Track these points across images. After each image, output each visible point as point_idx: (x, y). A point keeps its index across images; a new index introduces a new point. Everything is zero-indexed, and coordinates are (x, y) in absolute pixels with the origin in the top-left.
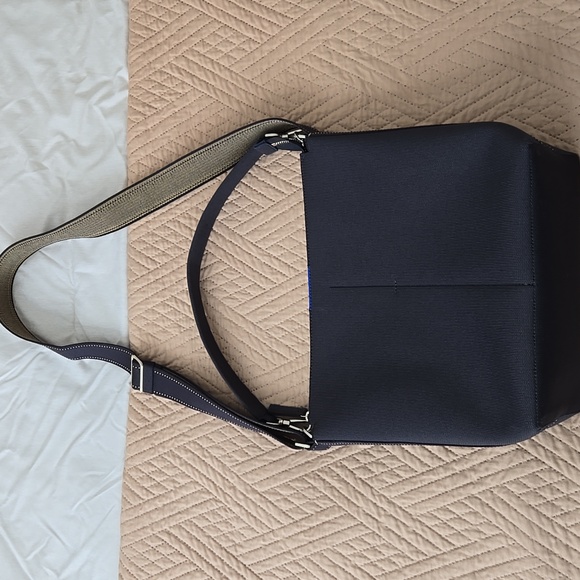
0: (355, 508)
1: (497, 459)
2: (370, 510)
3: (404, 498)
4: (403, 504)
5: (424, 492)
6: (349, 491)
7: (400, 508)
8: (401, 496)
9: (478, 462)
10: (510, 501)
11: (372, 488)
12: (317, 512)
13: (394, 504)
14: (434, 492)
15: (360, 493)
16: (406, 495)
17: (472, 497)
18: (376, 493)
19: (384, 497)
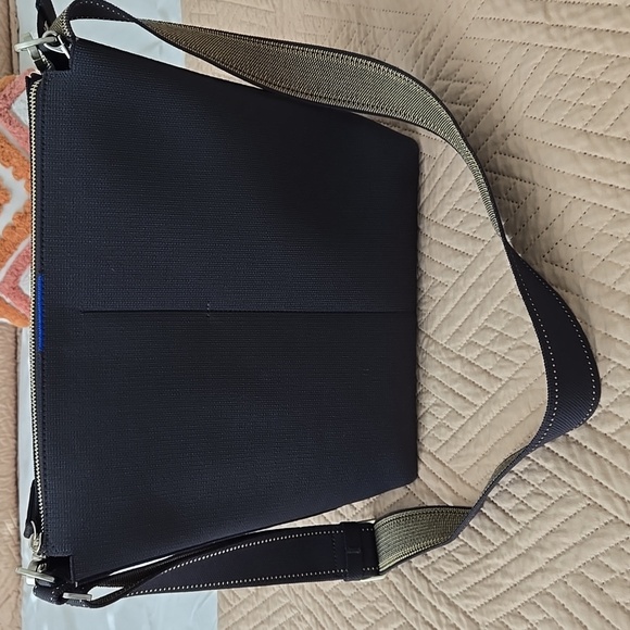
0: (413, 614)
1: (564, 527)
2: (429, 617)
3: (467, 597)
4: (467, 606)
5: (490, 586)
6: (405, 588)
7: (464, 613)
8: (464, 595)
9: (544, 533)
10: (590, 597)
11: (429, 581)
12: (377, 621)
13: (456, 607)
14: (501, 585)
15: (416, 590)
16: (470, 593)
17: (544, 593)
18: (434, 590)
19: (444, 595)
